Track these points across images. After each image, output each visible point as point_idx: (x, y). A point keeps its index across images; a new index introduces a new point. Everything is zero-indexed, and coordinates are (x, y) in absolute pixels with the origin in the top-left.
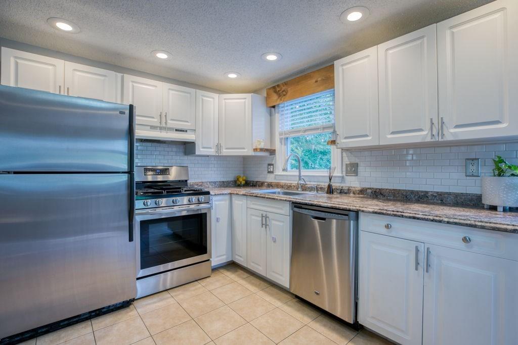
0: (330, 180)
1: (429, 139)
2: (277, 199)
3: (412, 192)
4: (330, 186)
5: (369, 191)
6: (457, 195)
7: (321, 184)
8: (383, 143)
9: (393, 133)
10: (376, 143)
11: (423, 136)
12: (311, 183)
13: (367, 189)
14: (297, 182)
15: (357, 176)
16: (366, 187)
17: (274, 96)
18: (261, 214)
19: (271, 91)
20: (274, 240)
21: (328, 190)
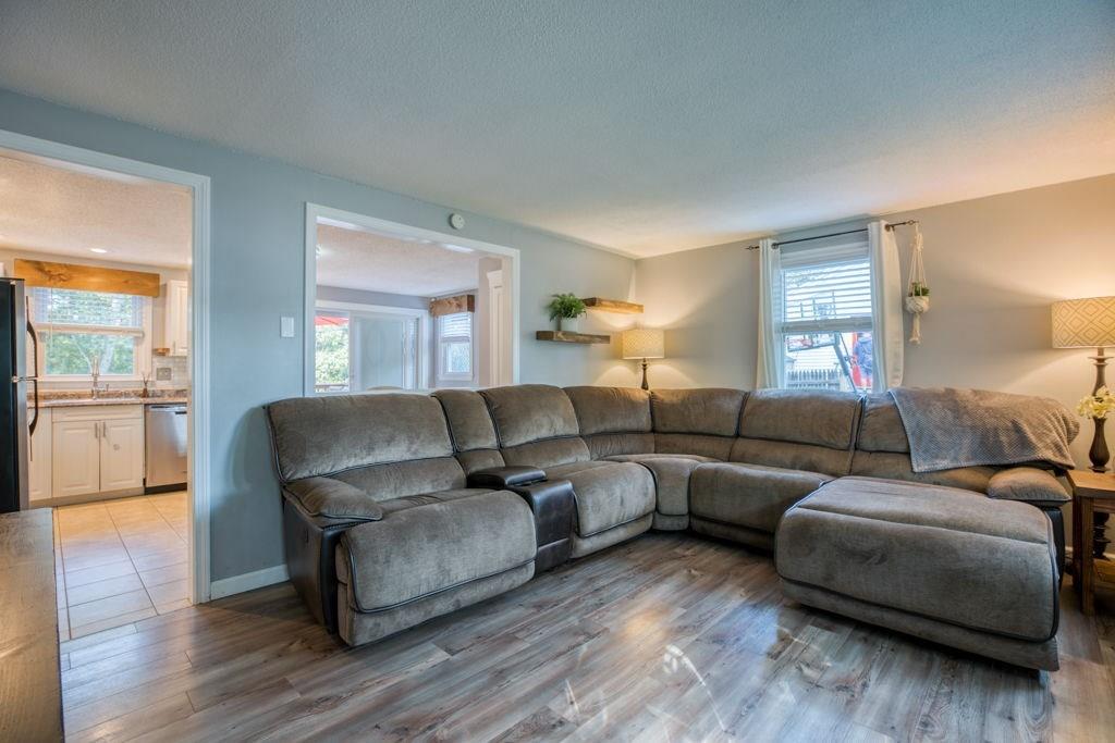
0: (146, 384)
2: (128, 405)
7: (120, 389)
13: (182, 391)
14: (90, 390)
15: (169, 379)
16: (180, 389)
17: (38, 276)
18: (92, 425)
19: (27, 265)
20: (116, 447)
21: (145, 394)
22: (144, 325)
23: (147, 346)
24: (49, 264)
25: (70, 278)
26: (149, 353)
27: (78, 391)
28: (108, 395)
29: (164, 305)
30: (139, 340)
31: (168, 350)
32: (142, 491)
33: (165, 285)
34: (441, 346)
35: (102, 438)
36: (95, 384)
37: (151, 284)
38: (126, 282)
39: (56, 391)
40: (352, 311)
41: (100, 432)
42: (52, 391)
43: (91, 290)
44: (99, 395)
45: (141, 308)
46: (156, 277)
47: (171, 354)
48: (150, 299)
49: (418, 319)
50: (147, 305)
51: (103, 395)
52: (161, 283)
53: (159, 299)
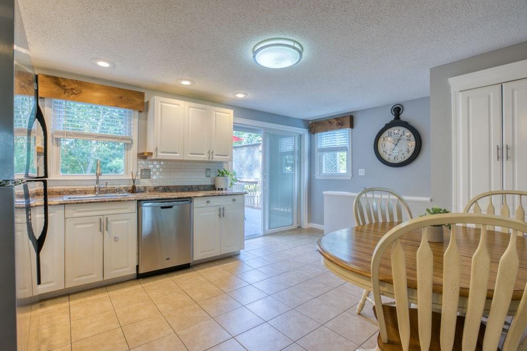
0: (134, 182)
1: (207, 159)
2: (124, 201)
3: (185, 186)
4: (134, 187)
5: (161, 188)
6: (204, 186)
7: (115, 186)
8: (185, 159)
9: (191, 154)
10: (182, 159)
11: (204, 157)
12: (89, 187)
13: (158, 187)
14: (94, 187)
15: (150, 178)
16: (157, 185)
17: (55, 89)
18: (97, 219)
19: (47, 79)
20: (116, 239)
21: (133, 190)
22: (132, 134)
23: (134, 150)
24: (64, 79)
25: (80, 92)
26: (136, 157)
27: (84, 187)
28: (106, 191)
29: (146, 119)
30: (128, 146)
31: (151, 154)
32: (136, 276)
33: (148, 102)
34: (317, 154)
35: (105, 232)
36: (98, 181)
37: (138, 101)
38: (121, 98)
39: (68, 187)
40: (265, 129)
41: (104, 226)
42: (66, 187)
43: (95, 104)
44: (101, 191)
45: (130, 120)
46: (142, 95)
47: (154, 157)
48: (137, 113)
49: (300, 135)
50: (135, 118)
51: (103, 191)
52: (146, 100)
53: (143, 114)
